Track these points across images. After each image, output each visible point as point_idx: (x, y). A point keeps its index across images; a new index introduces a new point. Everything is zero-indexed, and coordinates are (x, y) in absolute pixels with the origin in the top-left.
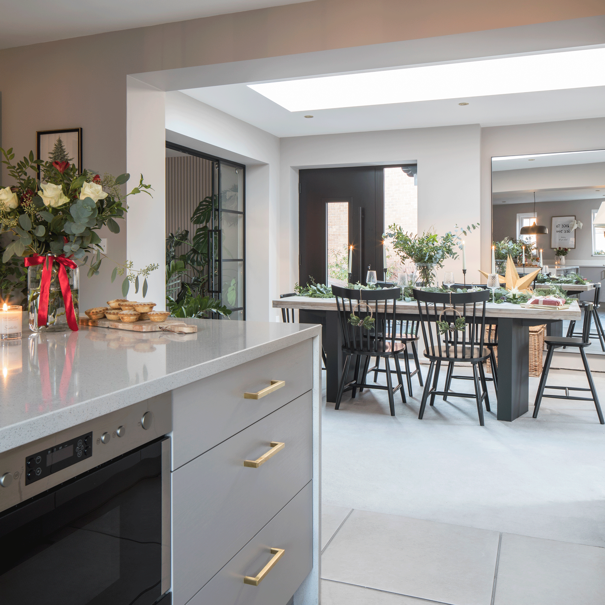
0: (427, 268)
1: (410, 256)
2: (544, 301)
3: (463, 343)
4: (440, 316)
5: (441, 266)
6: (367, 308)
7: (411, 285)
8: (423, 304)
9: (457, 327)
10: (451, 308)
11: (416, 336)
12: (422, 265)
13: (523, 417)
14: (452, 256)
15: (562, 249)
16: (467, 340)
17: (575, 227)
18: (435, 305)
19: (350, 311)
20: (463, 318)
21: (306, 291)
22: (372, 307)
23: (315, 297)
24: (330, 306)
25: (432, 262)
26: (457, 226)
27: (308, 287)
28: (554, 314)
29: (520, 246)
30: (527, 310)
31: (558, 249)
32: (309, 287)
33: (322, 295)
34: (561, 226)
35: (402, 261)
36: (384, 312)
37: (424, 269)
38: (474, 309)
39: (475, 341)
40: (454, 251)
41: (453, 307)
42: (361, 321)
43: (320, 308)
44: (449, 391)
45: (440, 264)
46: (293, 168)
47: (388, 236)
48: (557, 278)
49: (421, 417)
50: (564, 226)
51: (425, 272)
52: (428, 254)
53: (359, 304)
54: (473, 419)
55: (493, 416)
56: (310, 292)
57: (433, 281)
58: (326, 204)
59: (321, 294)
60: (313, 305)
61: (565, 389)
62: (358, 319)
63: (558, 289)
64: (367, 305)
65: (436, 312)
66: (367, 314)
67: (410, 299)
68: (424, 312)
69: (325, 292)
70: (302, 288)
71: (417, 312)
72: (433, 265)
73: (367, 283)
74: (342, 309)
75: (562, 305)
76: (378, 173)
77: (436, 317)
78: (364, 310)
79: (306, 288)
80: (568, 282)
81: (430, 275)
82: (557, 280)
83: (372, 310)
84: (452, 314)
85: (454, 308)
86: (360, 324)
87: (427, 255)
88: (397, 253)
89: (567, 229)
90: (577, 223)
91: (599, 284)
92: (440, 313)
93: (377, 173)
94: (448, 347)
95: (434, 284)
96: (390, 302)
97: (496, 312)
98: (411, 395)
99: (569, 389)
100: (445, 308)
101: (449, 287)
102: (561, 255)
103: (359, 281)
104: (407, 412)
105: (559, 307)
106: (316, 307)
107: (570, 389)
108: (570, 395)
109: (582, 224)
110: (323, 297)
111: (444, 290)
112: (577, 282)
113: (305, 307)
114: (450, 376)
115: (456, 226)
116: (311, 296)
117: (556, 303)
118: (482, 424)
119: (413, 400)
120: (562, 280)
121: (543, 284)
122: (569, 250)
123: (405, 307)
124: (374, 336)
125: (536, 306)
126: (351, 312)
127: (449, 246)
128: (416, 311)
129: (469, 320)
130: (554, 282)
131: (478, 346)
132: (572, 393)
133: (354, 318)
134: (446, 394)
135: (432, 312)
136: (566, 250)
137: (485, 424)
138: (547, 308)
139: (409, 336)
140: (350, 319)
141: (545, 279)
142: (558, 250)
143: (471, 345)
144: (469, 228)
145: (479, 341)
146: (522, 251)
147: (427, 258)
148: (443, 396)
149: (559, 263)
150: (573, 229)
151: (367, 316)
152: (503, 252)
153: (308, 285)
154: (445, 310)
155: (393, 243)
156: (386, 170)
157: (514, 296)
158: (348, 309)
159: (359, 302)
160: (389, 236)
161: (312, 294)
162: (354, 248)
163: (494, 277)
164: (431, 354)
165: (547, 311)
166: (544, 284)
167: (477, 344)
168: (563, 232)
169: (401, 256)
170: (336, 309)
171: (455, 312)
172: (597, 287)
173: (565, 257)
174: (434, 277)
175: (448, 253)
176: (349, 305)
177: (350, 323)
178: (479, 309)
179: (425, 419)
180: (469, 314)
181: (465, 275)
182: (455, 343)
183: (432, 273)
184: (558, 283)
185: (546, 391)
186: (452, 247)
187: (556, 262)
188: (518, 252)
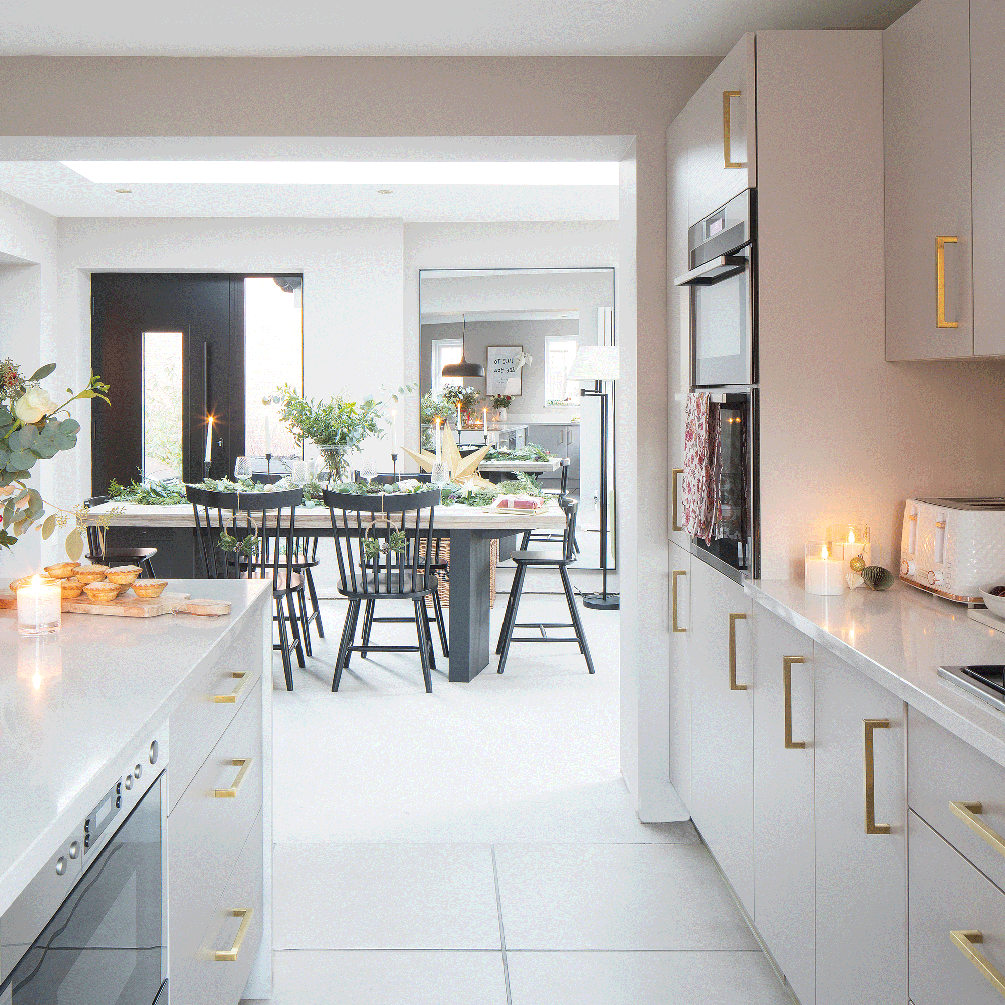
0: (337, 452)
1: (310, 433)
2: (515, 502)
3: (388, 567)
4: (367, 531)
5: (359, 449)
6: (249, 521)
7: (312, 480)
8: (338, 512)
9: (392, 547)
10: (383, 518)
11: (313, 558)
12: (328, 448)
13: (483, 674)
14: (377, 434)
15: (502, 397)
16: (394, 562)
17: (522, 364)
18: (358, 513)
19: (219, 526)
20: (401, 533)
21: (129, 492)
22: (256, 519)
23: (149, 503)
24: (181, 520)
25: (346, 443)
26: (384, 388)
27: (132, 485)
28: (529, 521)
29: (454, 402)
30: (492, 517)
31: (497, 397)
32: (136, 487)
33: (161, 499)
34: (501, 361)
35: (297, 442)
36: (276, 527)
37: (332, 455)
38: (418, 516)
39: (406, 564)
40: (379, 426)
41: (386, 515)
42: (238, 542)
43: (163, 523)
44: (370, 644)
45: (357, 446)
46: (82, 271)
47: (272, 401)
48: (508, 453)
49: (335, 689)
50: (507, 361)
51: (333, 457)
52: (340, 431)
53: (235, 516)
54: (414, 684)
55: (441, 676)
56: (139, 496)
57: (346, 474)
58: (143, 334)
59: (158, 497)
60: (152, 520)
61: (539, 627)
62: (233, 541)
63: (529, 481)
64: (249, 517)
65: (359, 524)
66: (249, 530)
67: (312, 502)
68: (340, 524)
69: (164, 494)
70: (122, 488)
71: (328, 525)
72: (346, 448)
73: (235, 476)
74: (203, 524)
75: (540, 507)
76: (234, 285)
77: (360, 531)
78: (242, 524)
79: (130, 488)
80: (524, 458)
81: (342, 464)
82: (509, 455)
83: (256, 525)
84: (384, 526)
85: (388, 517)
86: (237, 548)
87: (339, 433)
88: (289, 430)
89: (510, 366)
90: (525, 357)
91: (568, 461)
92: (367, 525)
93: (232, 285)
94: (364, 575)
95: (347, 477)
96: (286, 511)
97: (448, 521)
98: (309, 654)
99: (544, 627)
100: (373, 517)
101: (369, 481)
102: (500, 407)
103: (226, 476)
104: (311, 681)
105: (536, 510)
106: (157, 521)
107: (546, 626)
108: (548, 636)
109: (531, 359)
110: (163, 503)
111: (364, 488)
112: (538, 459)
113: (137, 523)
114: (370, 619)
115: (382, 387)
116: (141, 502)
117: (531, 505)
118: (429, 690)
119: (314, 661)
120: (516, 456)
121: (489, 462)
122: (513, 398)
123: (309, 518)
124: (247, 563)
125: (504, 509)
126: (221, 529)
127: (372, 419)
128: (326, 522)
129: (410, 533)
130: (504, 458)
131: (410, 571)
132: (550, 633)
133: (228, 539)
134: (365, 649)
135: (353, 525)
136: (508, 398)
137: (433, 690)
138: (519, 513)
139: (301, 561)
140: (220, 540)
141: (491, 454)
142: (497, 399)
143: (399, 570)
144: (402, 391)
145: (411, 563)
146: (457, 411)
147: (338, 437)
148: (361, 652)
149: (498, 418)
150: (520, 367)
151: (248, 534)
152: (428, 411)
153: (133, 483)
154: (373, 522)
155: (281, 414)
156: (248, 281)
157: (470, 493)
158: (215, 524)
159: (234, 514)
160: (274, 401)
161: (143, 498)
162: (215, 421)
163: (439, 466)
164: (350, 588)
165: (520, 517)
166: (491, 462)
167: (408, 567)
168: (504, 371)
169: (295, 434)
170: (193, 524)
171: (388, 524)
172: (565, 465)
173: (506, 410)
174: (347, 467)
175: (371, 430)
176: (218, 516)
177: (219, 548)
178: (424, 518)
179: (342, 691)
180: (410, 525)
181: (395, 463)
182: (377, 568)
183: (344, 461)
184: (510, 459)
185: (517, 633)
186: (377, 420)
187: (494, 418)
188: (450, 412)
